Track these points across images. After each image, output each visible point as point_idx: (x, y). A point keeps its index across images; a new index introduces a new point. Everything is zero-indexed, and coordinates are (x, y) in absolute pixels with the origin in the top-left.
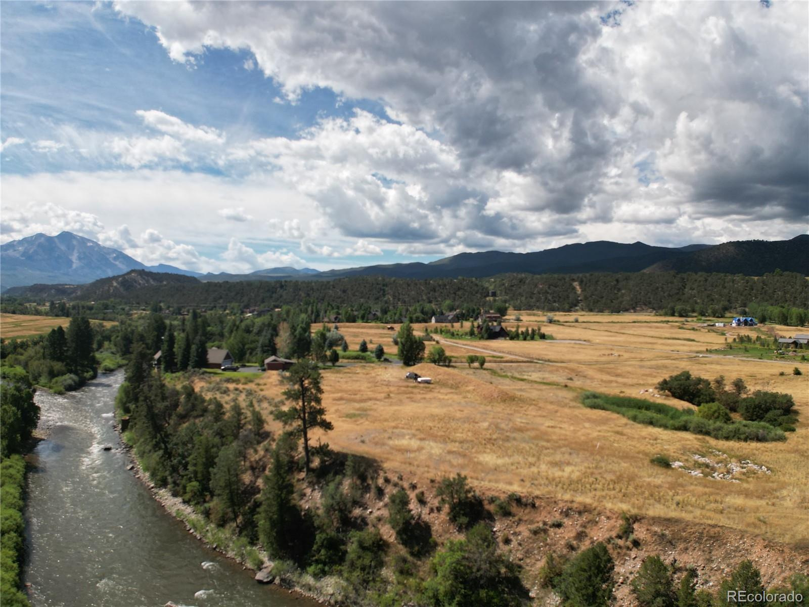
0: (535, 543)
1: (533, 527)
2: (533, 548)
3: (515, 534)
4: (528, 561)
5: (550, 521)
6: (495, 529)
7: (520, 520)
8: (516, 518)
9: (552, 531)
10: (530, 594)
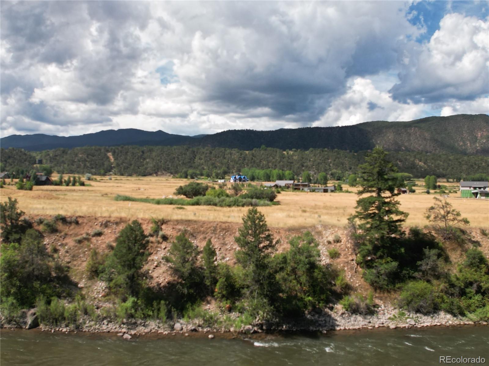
0: (80, 249)
1: (79, 238)
2: (79, 253)
3: (62, 245)
4: (75, 263)
5: (92, 232)
6: (45, 243)
7: (66, 234)
8: (63, 234)
9: (94, 240)
10: (79, 285)
